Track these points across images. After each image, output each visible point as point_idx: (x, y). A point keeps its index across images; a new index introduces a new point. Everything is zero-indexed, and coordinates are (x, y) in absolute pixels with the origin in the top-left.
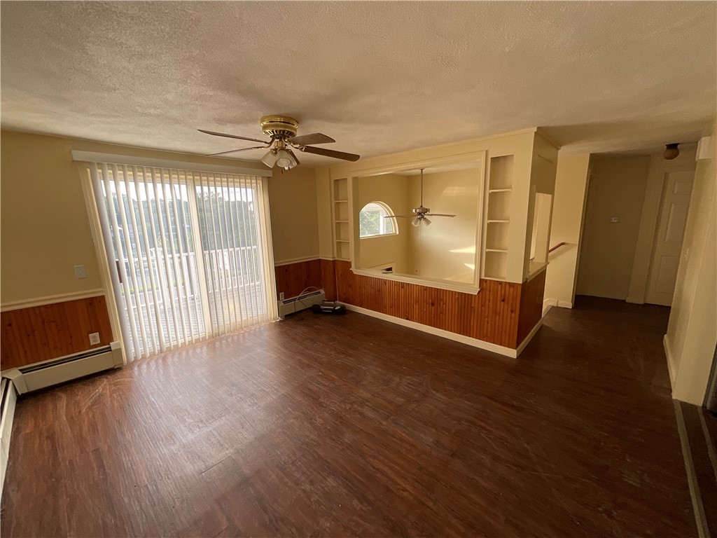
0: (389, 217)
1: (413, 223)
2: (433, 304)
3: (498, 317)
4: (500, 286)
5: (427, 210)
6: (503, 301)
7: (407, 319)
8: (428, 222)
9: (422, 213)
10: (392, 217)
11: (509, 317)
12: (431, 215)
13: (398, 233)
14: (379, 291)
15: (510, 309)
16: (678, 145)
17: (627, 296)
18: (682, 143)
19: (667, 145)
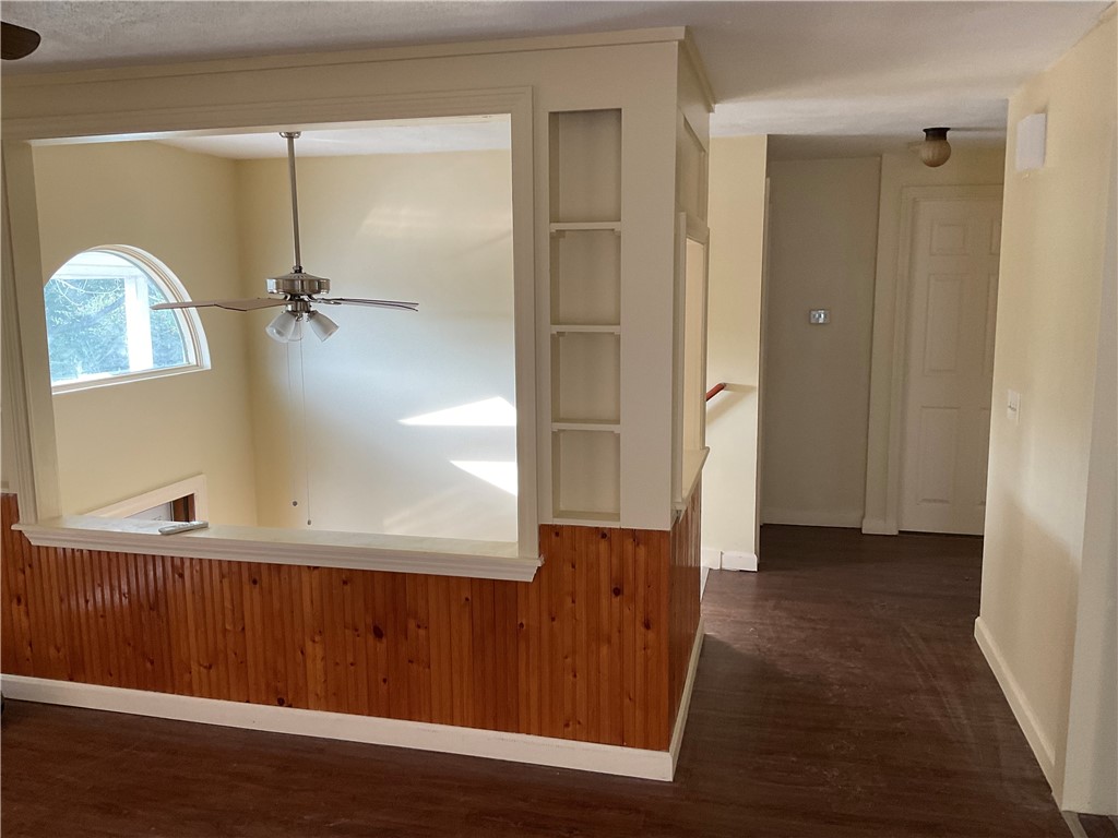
0: (172, 307)
1: (271, 331)
2: (378, 634)
3: (604, 650)
4: (603, 545)
5: (319, 285)
6: (617, 592)
7: (281, 703)
8: (327, 327)
9: (301, 294)
10: (184, 306)
11: (640, 644)
12: (338, 301)
13: (207, 363)
14: (153, 607)
15: (640, 618)
16: (948, 133)
17: (863, 517)
18: (954, 129)
19: (925, 130)
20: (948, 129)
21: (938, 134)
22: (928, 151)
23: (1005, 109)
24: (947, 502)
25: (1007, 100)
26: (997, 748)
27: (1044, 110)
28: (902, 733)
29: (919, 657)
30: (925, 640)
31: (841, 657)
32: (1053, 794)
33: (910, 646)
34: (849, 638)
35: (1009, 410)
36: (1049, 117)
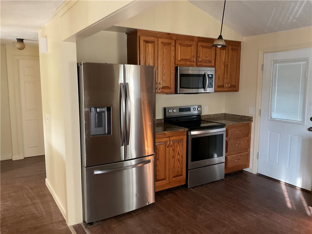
16: (24, 40)
17: (13, 155)
18: (26, 40)
19: (17, 39)
20: (24, 39)
21: (21, 41)
22: (18, 45)
23: (38, 35)
24: (37, 147)
25: (38, 33)
26: (52, 215)
27: (46, 37)
28: (24, 220)
29: (29, 194)
30: (31, 189)
31: (4, 202)
32: (66, 222)
33: (27, 192)
34: (7, 195)
35: (47, 120)
36: (48, 39)
